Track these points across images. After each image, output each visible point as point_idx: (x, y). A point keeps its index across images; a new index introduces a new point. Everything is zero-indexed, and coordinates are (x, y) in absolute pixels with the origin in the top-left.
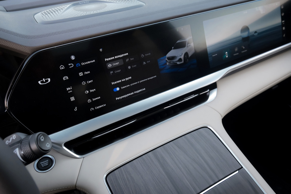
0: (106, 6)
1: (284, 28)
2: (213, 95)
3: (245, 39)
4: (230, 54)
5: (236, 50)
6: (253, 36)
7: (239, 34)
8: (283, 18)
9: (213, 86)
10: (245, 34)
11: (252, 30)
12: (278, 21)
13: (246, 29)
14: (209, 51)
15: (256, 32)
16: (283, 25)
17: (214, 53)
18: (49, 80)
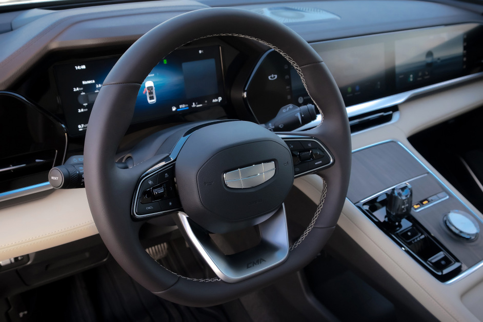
1: (465, 59)
2: (396, 116)
3: (429, 65)
4: (414, 78)
5: (420, 74)
6: (436, 62)
7: (423, 59)
8: (465, 48)
9: (395, 108)
10: (429, 60)
11: (437, 55)
12: (459, 50)
13: (430, 54)
14: (397, 71)
15: (439, 59)
16: (464, 56)
17: (401, 74)
18: (276, 76)
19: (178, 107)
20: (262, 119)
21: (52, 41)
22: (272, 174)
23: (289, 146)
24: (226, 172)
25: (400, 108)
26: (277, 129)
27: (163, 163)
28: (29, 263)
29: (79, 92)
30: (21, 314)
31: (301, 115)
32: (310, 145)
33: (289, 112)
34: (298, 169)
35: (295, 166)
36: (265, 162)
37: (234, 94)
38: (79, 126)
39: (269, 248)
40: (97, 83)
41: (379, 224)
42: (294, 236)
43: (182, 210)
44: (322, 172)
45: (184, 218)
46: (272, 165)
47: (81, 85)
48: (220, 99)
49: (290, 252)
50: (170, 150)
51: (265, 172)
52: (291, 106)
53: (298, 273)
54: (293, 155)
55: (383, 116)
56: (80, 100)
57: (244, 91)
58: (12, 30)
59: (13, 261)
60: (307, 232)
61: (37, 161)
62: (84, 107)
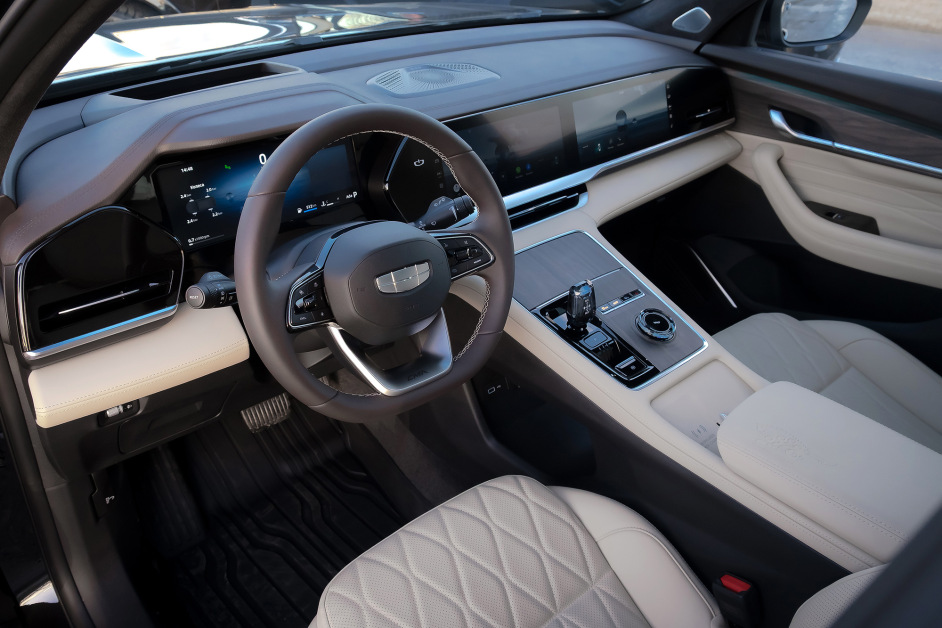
0: (452, 78)
1: (671, 116)
2: (583, 200)
3: (621, 128)
4: (604, 147)
5: (611, 141)
6: (632, 124)
7: (612, 121)
8: (669, 102)
9: (582, 189)
10: (622, 122)
11: (630, 115)
12: (662, 105)
13: (621, 114)
14: (579, 139)
15: (634, 120)
16: (669, 111)
17: (585, 144)
18: (423, 161)
19: (304, 209)
20: (411, 216)
21: (160, 143)
22: (426, 276)
23: (443, 246)
24: (378, 276)
25: (588, 187)
26: (428, 228)
27: (309, 274)
28: (139, 412)
29: (187, 199)
30: (108, 500)
31: (455, 208)
32: (466, 242)
33: (442, 205)
34: (455, 270)
35: (451, 266)
36: (419, 263)
37: (372, 186)
38: (189, 241)
39: (429, 361)
40: (207, 186)
41: (561, 332)
42: (457, 346)
43: (335, 321)
44: (483, 272)
45: (335, 331)
46: (425, 266)
47: (189, 191)
48: (355, 194)
49: (454, 362)
50: (314, 259)
51: (419, 275)
52: (443, 199)
53: (464, 386)
54: (449, 255)
55: (567, 200)
56: (189, 209)
57: (386, 183)
58: (84, 126)
59: (121, 409)
60: (472, 340)
61: (151, 285)
62: (193, 217)
